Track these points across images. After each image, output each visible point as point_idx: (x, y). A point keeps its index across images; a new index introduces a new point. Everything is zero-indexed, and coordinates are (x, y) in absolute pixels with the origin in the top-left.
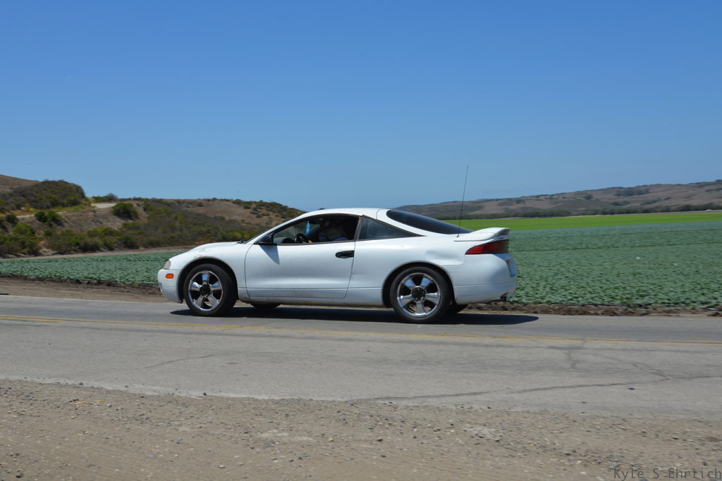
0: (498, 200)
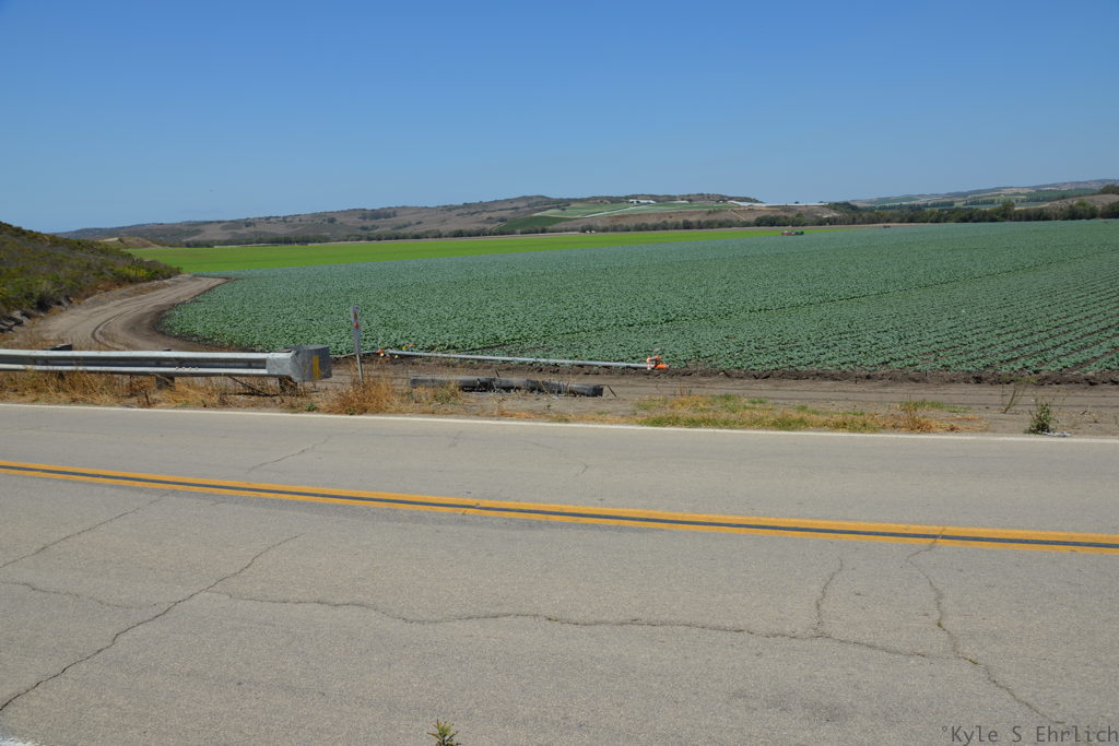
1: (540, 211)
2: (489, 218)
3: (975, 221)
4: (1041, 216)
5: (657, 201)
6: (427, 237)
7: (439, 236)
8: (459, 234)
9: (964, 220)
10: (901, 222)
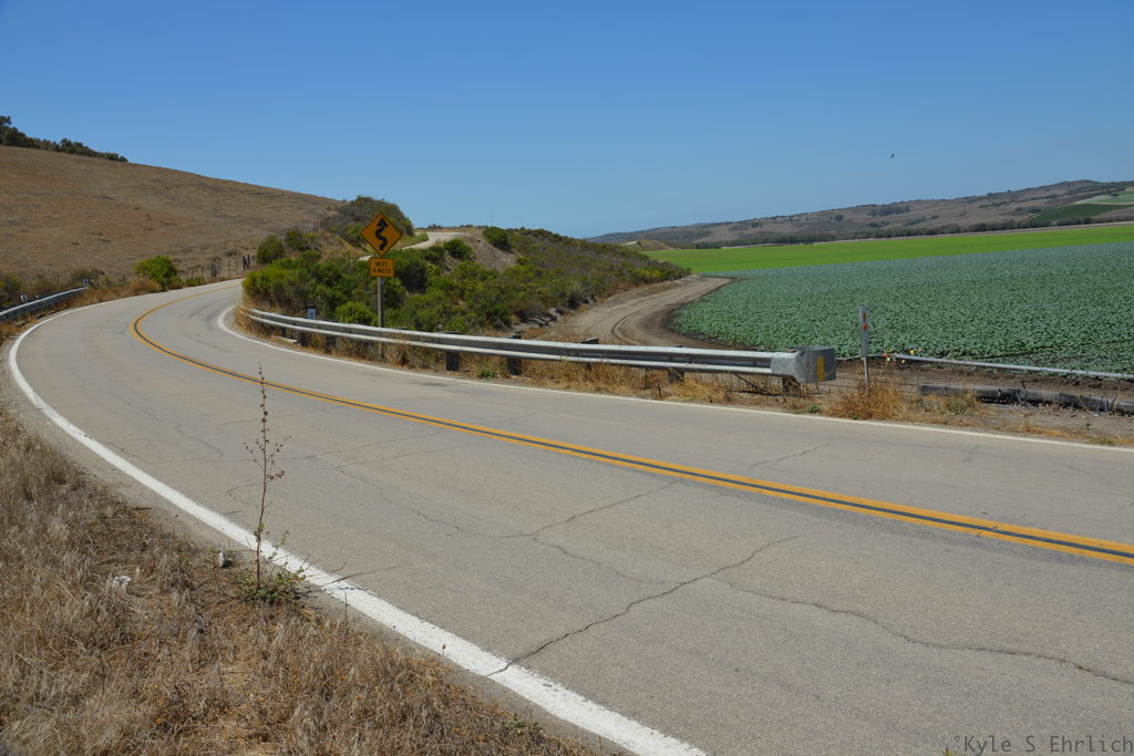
0: (727, 223)
1: (1084, 198)
2: (1018, 209)
6: (943, 233)
7: (958, 231)
8: (981, 228)
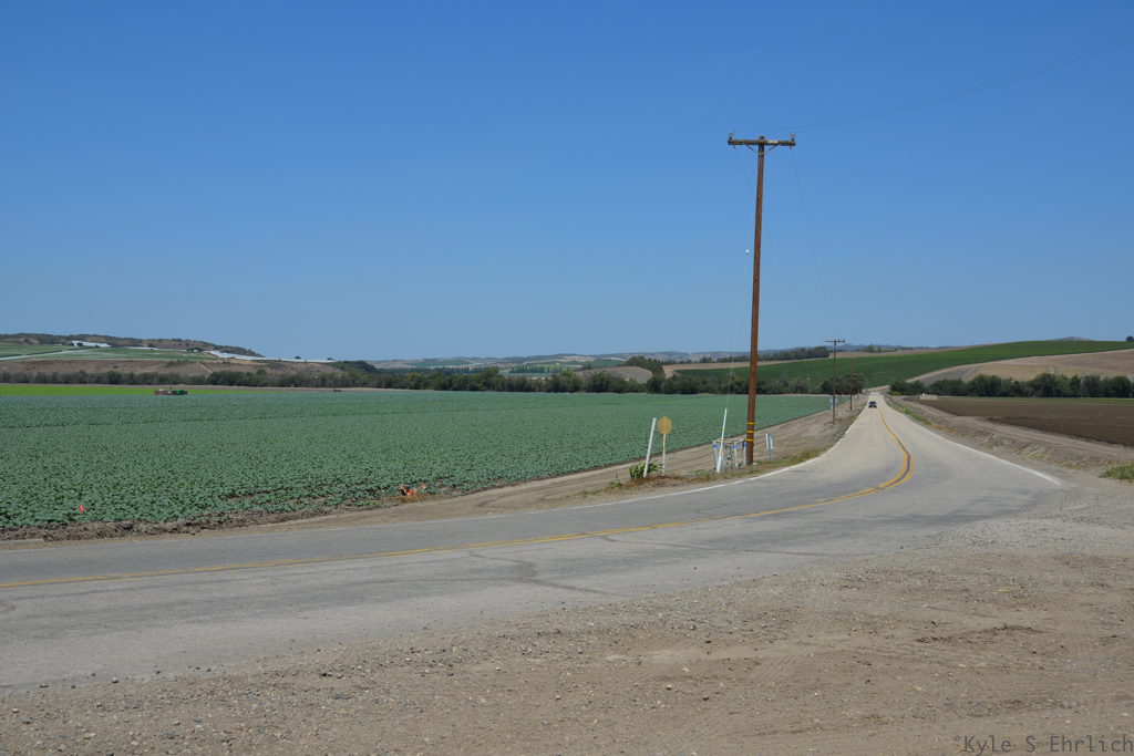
3: (455, 389)
4: (523, 387)
5: (114, 345)
9: (444, 388)
10: (379, 386)
